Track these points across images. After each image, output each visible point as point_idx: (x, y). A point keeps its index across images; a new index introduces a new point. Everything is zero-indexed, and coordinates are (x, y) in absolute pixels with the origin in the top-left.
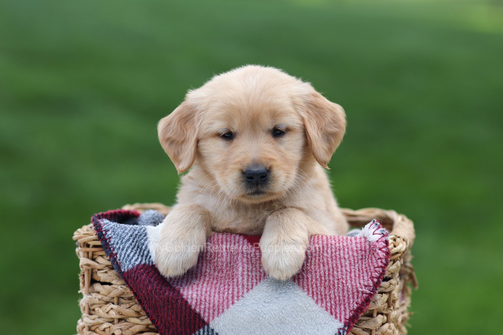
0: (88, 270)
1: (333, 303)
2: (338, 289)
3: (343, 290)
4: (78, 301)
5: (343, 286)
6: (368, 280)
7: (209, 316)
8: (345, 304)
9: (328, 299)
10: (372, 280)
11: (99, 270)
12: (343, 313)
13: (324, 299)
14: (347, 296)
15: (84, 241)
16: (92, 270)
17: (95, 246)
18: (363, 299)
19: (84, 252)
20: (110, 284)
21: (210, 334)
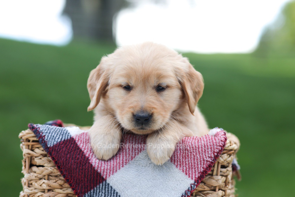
0: (29, 157)
1: (187, 167)
2: (191, 158)
3: (194, 159)
4: (21, 179)
5: (194, 156)
6: (211, 154)
7: (106, 174)
8: (195, 168)
9: (184, 165)
10: (214, 154)
11: (36, 157)
12: (194, 174)
13: (182, 165)
14: (196, 163)
15: (27, 138)
16: (31, 157)
17: (33, 141)
18: (207, 165)
19: (26, 145)
20: (43, 166)
21: (107, 187)
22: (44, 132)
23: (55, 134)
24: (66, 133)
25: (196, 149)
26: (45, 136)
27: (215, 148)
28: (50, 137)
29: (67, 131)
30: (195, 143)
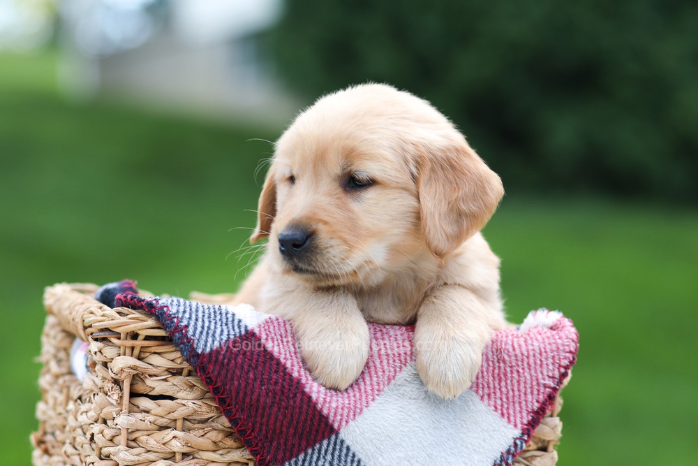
0: (130, 376)
1: (505, 400)
2: (511, 381)
3: (519, 382)
5: (519, 376)
6: (554, 370)
7: (341, 419)
8: (520, 403)
9: (498, 394)
10: (559, 370)
11: (150, 376)
12: (518, 415)
13: (492, 394)
14: (523, 390)
15: (132, 329)
17: (147, 338)
18: (545, 395)
19: (125, 347)
20: (172, 398)
21: (338, 447)
22: (182, 318)
23: (210, 322)
24: (233, 320)
25: (523, 361)
26: (187, 327)
27: (562, 357)
28: (199, 329)
29: (234, 315)
30: (520, 346)
